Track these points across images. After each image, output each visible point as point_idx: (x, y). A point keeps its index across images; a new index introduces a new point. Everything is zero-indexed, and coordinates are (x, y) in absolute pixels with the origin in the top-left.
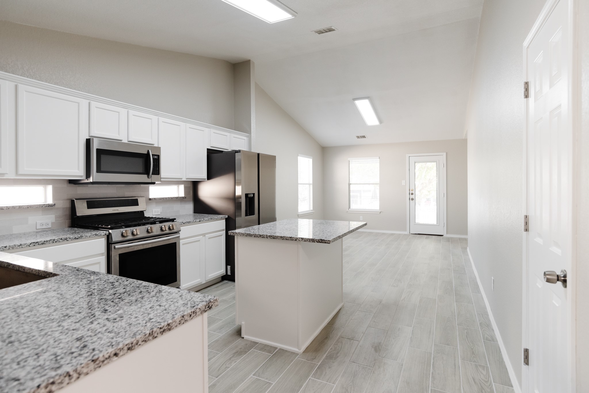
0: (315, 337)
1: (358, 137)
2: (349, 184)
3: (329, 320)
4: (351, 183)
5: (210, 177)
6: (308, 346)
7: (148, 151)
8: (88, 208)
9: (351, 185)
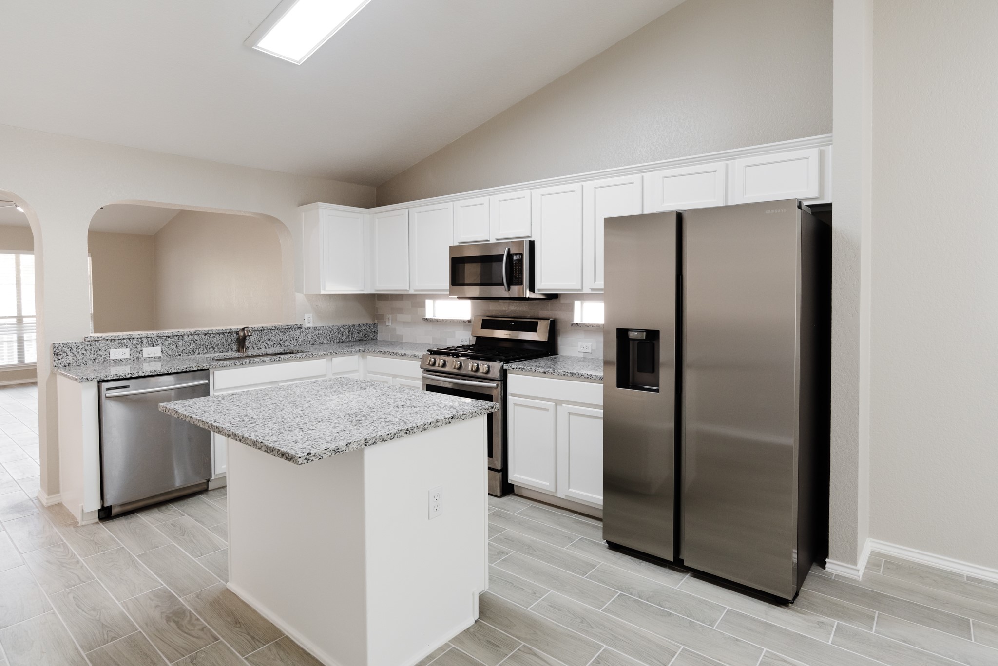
0: (256, 609)
3: (298, 640)
6: (237, 597)
8: (482, 328)
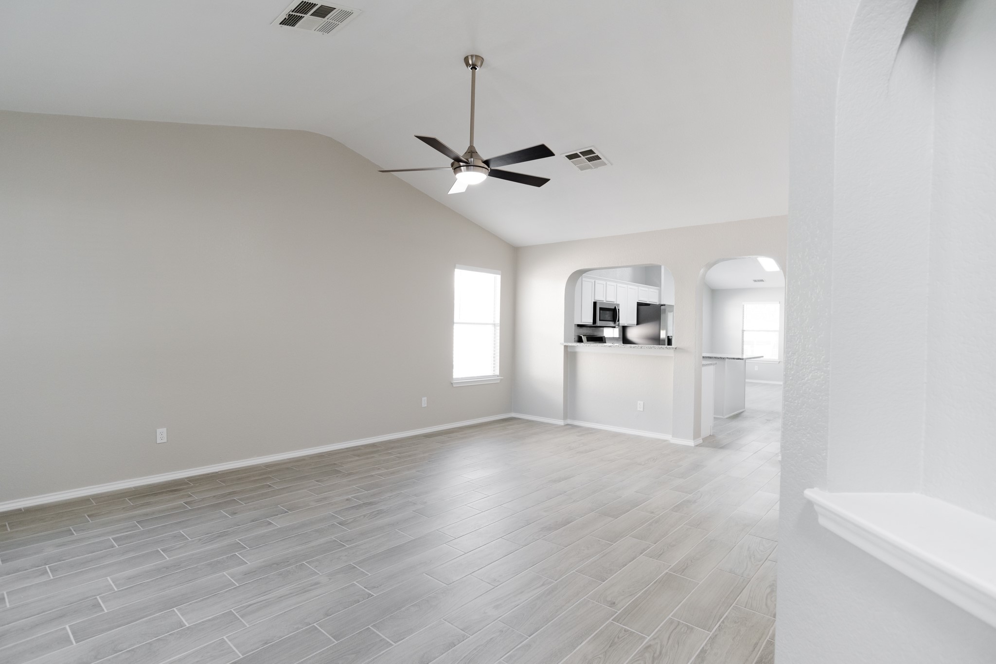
1: (755, 281)
2: (743, 331)
4: (744, 329)
5: (638, 323)
7: (615, 307)
9: (745, 332)
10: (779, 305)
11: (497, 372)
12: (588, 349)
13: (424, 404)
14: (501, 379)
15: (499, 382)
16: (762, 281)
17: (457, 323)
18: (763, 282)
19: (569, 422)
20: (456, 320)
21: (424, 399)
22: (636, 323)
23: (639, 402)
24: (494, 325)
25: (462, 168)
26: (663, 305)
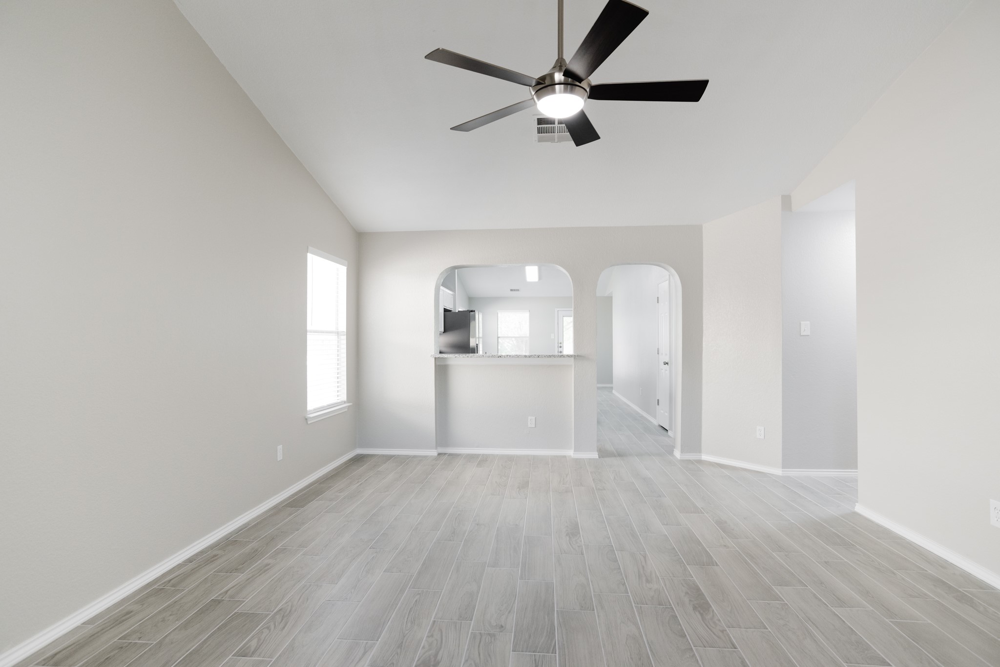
2: (498, 338)
10: (529, 313)
11: (344, 397)
12: (457, 360)
13: (280, 457)
14: (349, 406)
15: (346, 410)
16: (518, 290)
17: (311, 332)
18: (518, 292)
19: (441, 450)
20: (309, 327)
21: (280, 447)
22: (443, 331)
23: (529, 418)
24: (338, 333)
25: (557, 86)
26: (472, 311)
